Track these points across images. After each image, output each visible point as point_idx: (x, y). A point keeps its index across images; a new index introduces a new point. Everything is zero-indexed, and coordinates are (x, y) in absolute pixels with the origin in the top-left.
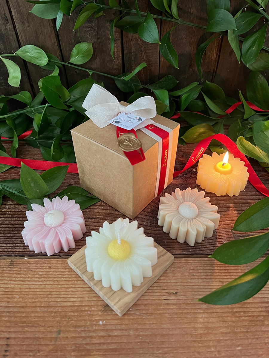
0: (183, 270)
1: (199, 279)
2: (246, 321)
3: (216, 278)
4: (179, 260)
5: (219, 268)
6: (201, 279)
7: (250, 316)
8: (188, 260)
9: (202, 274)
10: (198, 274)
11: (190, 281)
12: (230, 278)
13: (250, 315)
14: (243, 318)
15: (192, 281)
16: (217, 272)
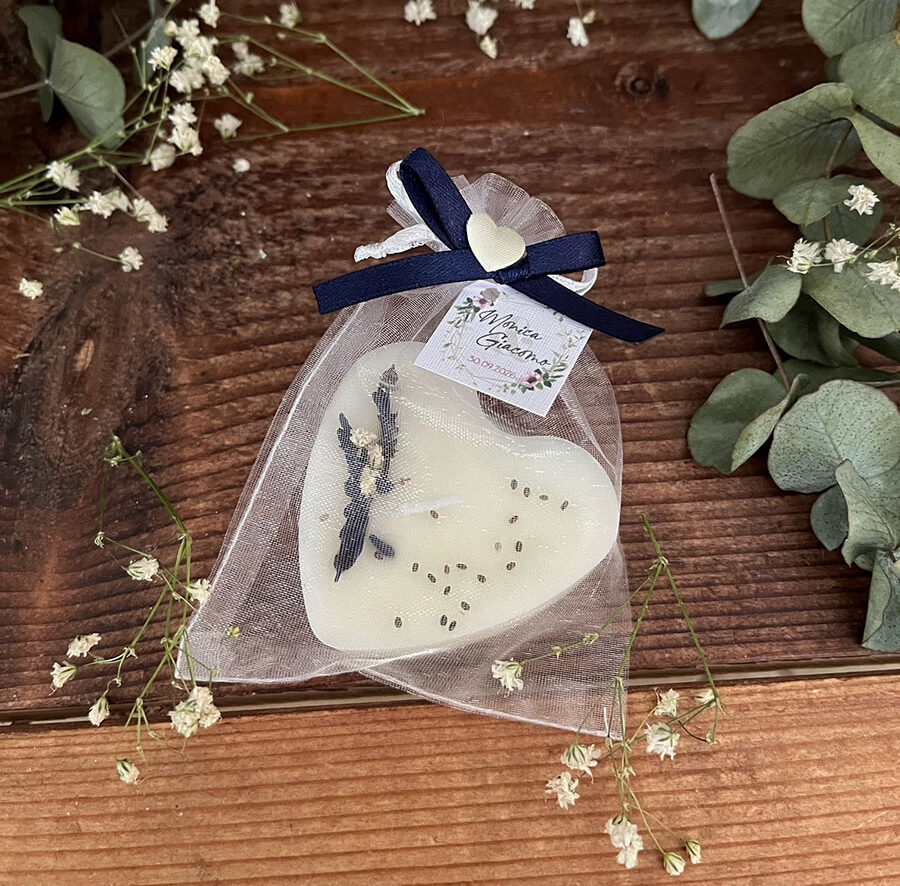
0: (37, 802)
1: (102, 850)
3: (183, 845)
4: (27, 743)
5: (212, 782)
6: (110, 851)
8: (73, 739)
9: (119, 824)
10: (98, 827)
11: (50, 862)
12: (250, 841)
15: (61, 865)
16: (194, 809)
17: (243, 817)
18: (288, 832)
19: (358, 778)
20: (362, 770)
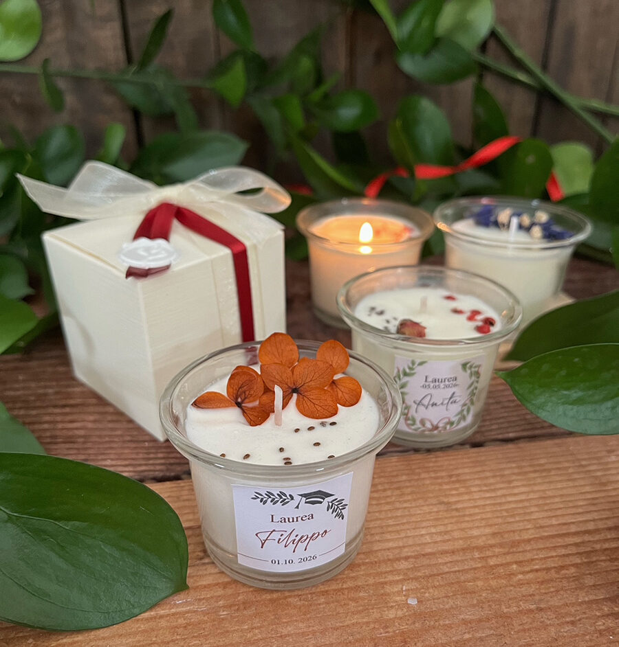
2: (529, 583)
3: (429, 498)
5: (433, 475)
6: (388, 503)
7: (537, 570)
9: (389, 493)
12: (467, 493)
13: (537, 567)
14: (520, 576)
16: (428, 485)
17: (457, 485)
18: (485, 488)
19: (511, 468)
20: (514, 465)
